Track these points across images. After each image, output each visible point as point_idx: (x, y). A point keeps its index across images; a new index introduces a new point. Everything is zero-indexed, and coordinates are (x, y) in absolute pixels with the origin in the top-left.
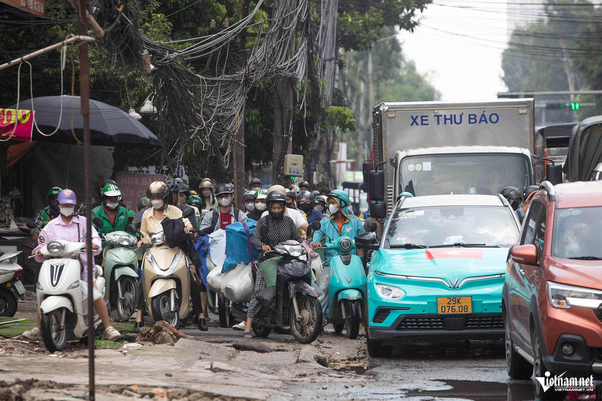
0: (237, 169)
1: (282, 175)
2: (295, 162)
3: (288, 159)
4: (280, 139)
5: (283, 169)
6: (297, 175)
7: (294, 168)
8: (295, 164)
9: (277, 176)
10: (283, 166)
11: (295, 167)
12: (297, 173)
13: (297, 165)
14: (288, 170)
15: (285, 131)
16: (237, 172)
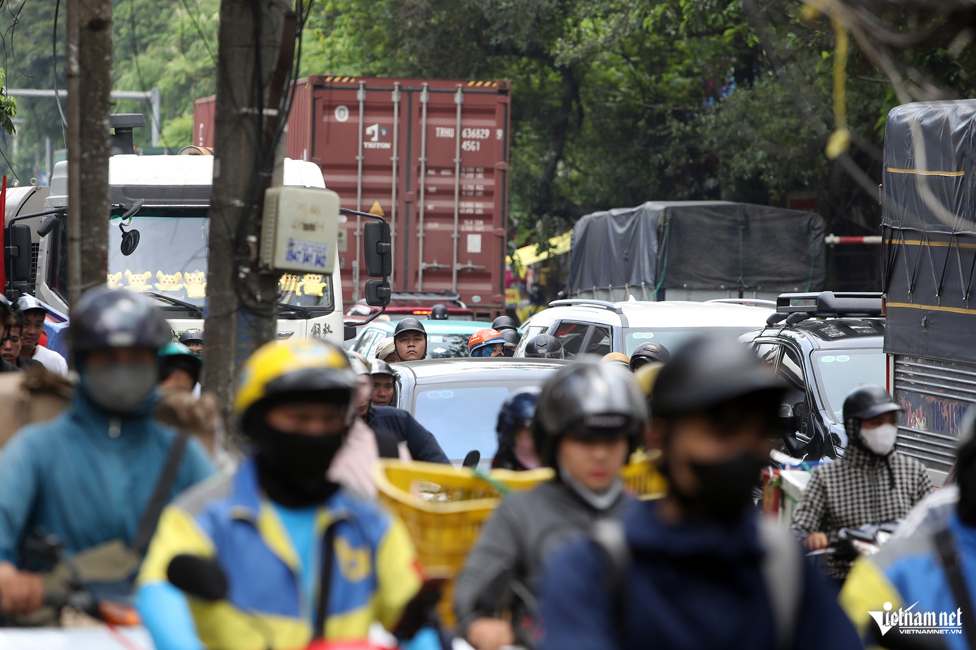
0: (82, 239)
1: (255, 266)
2: (311, 219)
3: (283, 205)
4: (249, 125)
5: (258, 244)
6: (318, 268)
7: (306, 242)
8: (309, 227)
9: (236, 272)
10: (258, 232)
11: (309, 236)
12: (318, 262)
13: (318, 231)
14: (282, 249)
15: (267, 95)
16: (83, 252)
